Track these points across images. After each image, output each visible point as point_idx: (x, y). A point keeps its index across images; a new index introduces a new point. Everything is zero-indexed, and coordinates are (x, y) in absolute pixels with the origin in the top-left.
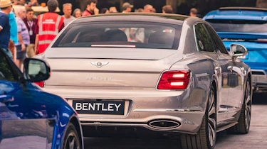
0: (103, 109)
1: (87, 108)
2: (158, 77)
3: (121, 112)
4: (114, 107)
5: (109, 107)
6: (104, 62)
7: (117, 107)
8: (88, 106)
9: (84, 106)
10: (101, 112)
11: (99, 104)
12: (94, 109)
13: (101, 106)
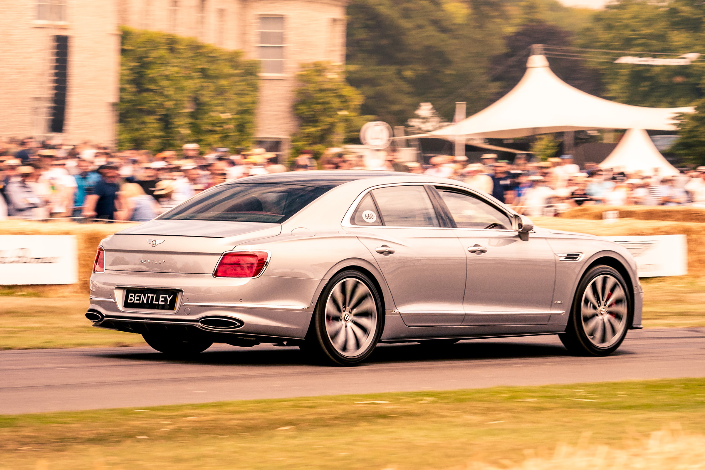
0: (154, 302)
1: (139, 300)
2: (217, 259)
3: (171, 306)
4: (165, 300)
5: (161, 299)
6: (159, 240)
7: (169, 300)
8: (140, 297)
9: (136, 298)
10: (151, 306)
11: (151, 295)
12: (145, 302)
13: (153, 297)
